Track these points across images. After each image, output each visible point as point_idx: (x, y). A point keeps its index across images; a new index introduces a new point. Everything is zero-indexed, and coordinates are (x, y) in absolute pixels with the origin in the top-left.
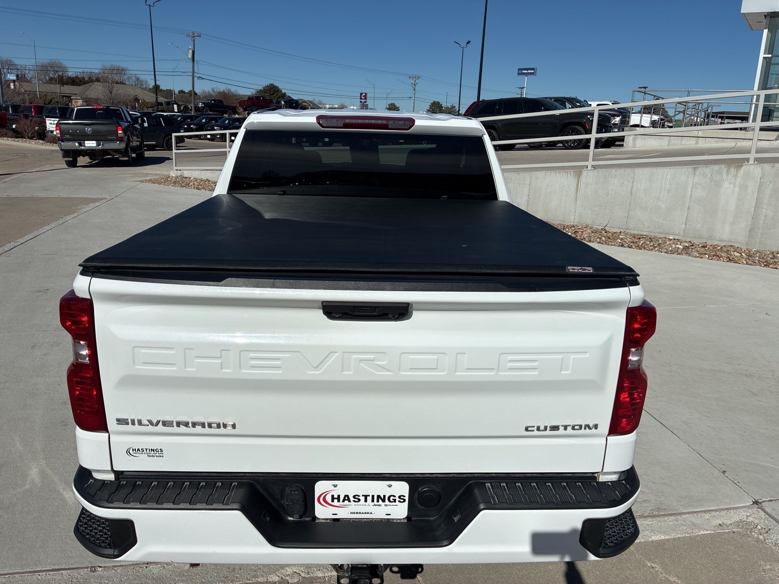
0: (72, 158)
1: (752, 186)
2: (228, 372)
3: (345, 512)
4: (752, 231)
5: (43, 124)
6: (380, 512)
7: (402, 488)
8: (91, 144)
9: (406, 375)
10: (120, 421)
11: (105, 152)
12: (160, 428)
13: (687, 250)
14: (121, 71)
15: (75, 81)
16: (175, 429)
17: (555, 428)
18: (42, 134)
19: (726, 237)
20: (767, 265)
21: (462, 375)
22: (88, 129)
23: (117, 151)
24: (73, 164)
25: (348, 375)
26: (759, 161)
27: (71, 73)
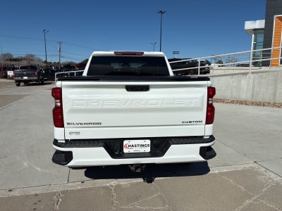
0: (18, 83)
1: (251, 81)
2: (99, 107)
3: (132, 151)
4: (253, 96)
5: (6, 73)
6: (142, 150)
7: (148, 142)
8: (25, 78)
9: (149, 106)
10: (68, 124)
11: (31, 81)
12: (80, 125)
13: (233, 102)
14: (32, 56)
15: (16, 60)
16: (84, 126)
17: (190, 122)
18: (6, 77)
19: (244, 97)
20: (258, 105)
21: (164, 106)
22: (25, 73)
23: (35, 80)
24: (18, 85)
25: (133, 106)
26: (252, 73)
27: (14, 57)
